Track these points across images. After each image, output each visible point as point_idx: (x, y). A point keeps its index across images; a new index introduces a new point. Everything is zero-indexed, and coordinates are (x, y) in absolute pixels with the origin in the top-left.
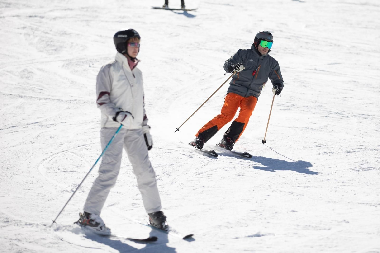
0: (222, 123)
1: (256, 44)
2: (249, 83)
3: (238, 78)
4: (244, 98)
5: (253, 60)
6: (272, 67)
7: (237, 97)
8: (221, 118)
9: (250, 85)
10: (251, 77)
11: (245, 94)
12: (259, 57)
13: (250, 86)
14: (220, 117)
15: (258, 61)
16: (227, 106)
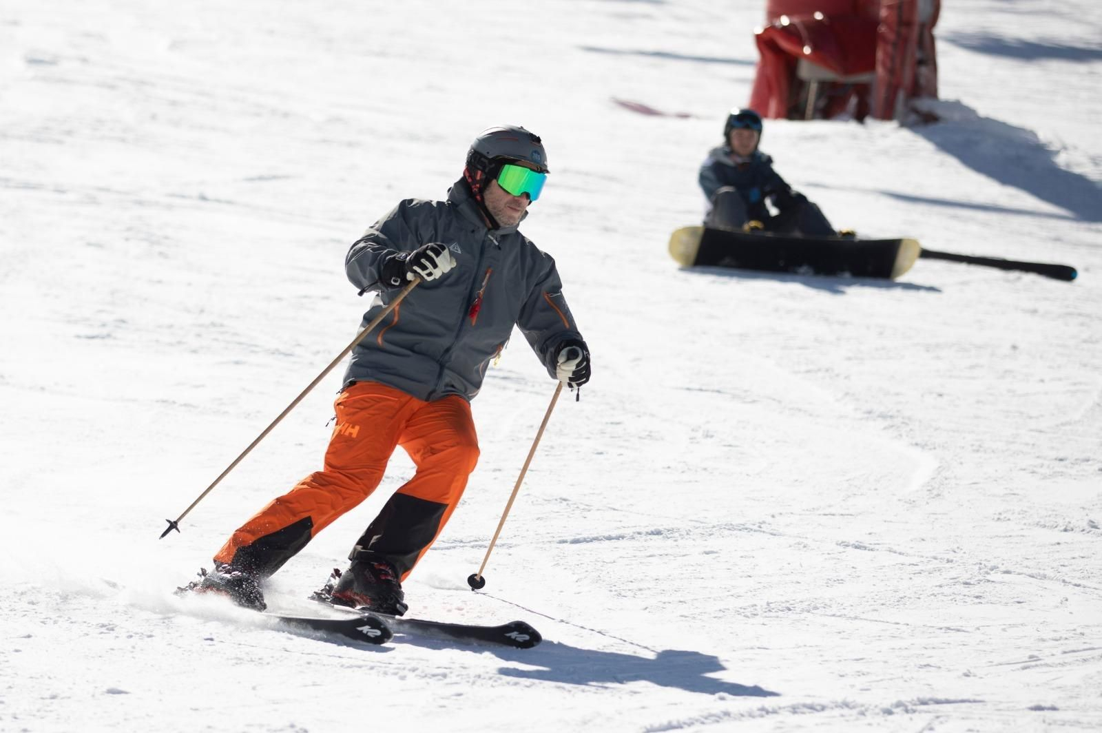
0: (333, 507)
1: (478, 178)
2: (445, 342)
3: (396, 319)
4: (426, 403)
5: (462, 248)
6: (534, 281)
7: (392, 399)
8: (331, 487)
9: (448, 350)
10: (452, 316)
11: (431, 388)
12: (486, 234)
13: (447, 357)
14: (324, 482)
15: (482, 252)
16: (354, 436)
